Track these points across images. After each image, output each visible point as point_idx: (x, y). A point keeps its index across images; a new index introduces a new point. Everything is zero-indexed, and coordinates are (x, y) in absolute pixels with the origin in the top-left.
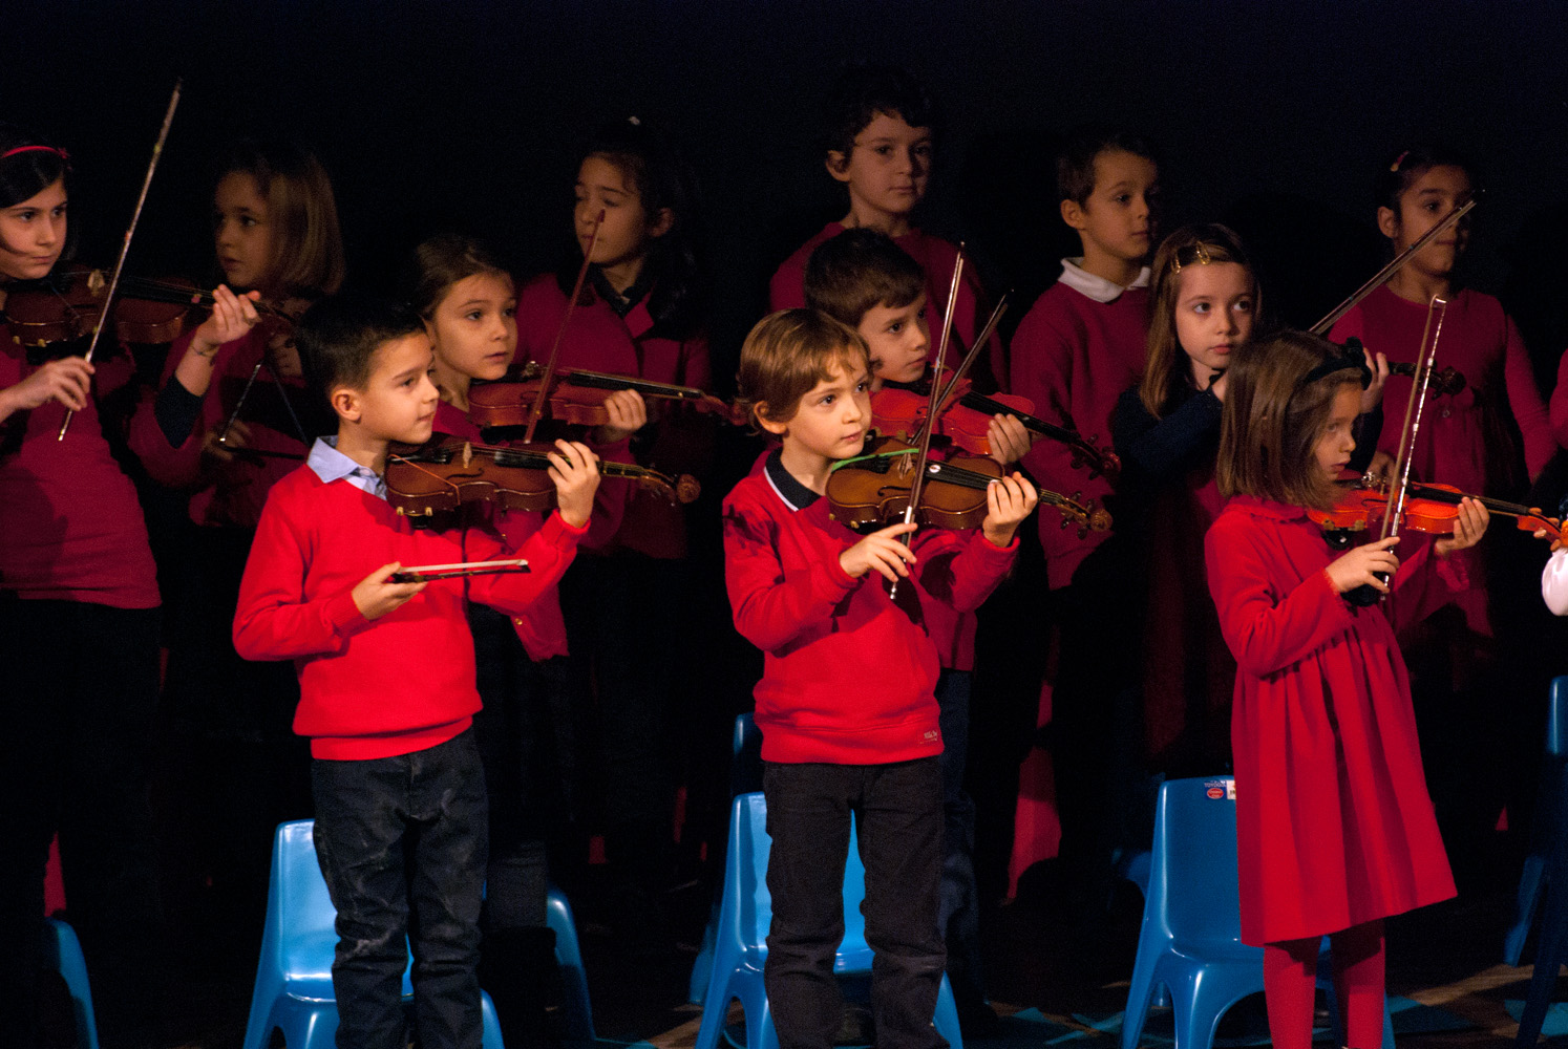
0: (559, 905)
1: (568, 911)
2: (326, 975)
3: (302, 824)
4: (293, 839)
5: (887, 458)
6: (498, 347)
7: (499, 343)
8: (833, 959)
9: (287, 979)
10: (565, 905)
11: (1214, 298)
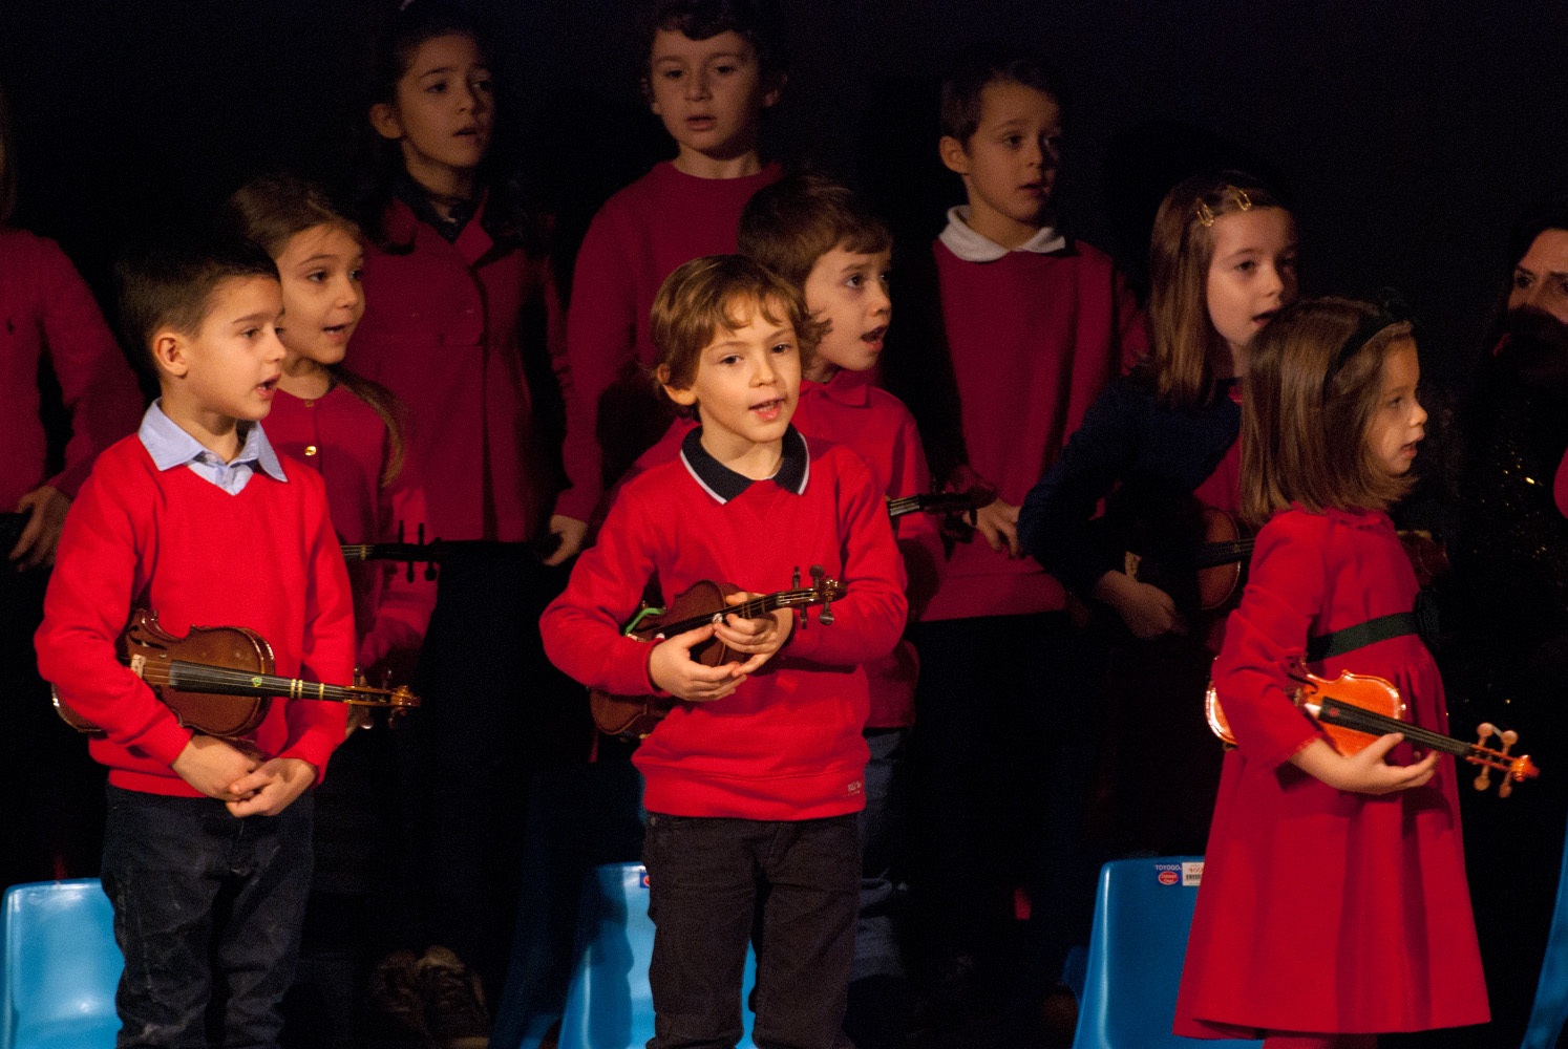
6: (343, 317)
7: (343, 312)
11: (1261, 252)
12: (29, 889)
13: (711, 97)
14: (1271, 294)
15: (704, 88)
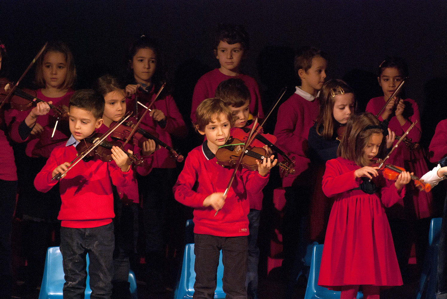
0: (131, 275)
1: (134, 278)
2: (61, 294)
3: (55, 248)
4: (52, 252)
5: (234, 146)
6: (119, 113)
7: (119, 112)
8: (214, 294)
9: (49, 294)
10: (133, 275)
11: (346, 105)
12: (54, 248)
13: (233, 58)
14: (348, 114)
15: (231, 56)
